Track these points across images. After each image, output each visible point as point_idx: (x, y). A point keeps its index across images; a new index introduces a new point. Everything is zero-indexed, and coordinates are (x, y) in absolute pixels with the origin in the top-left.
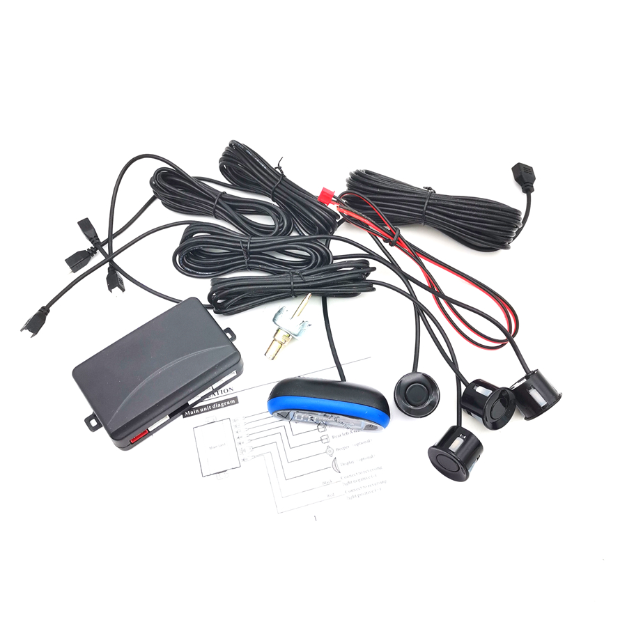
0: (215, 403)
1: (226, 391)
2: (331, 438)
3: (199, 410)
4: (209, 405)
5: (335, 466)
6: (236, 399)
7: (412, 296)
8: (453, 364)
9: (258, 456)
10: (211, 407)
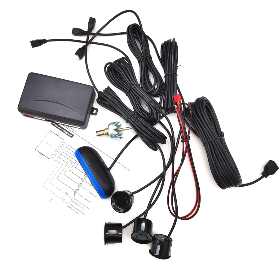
0: (65, 130)
1: (73, 130)
2: (85, 181)
3: (58, 127)
4: (63, 128)
5: (75, 192)
6: (73, 135)
7: (166, 168)
8: (150, 206)
9: (58, 162)
10: (63, 130)
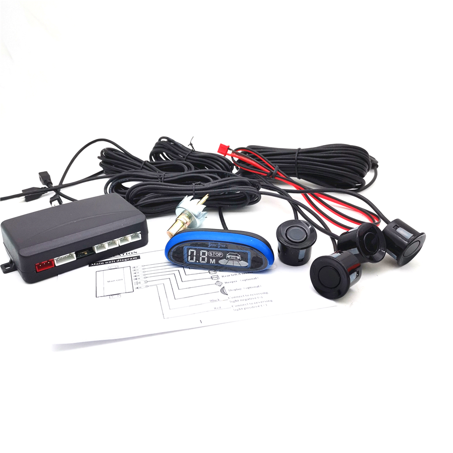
0: (119, 259)
1: (130, 253)
2: (220, 277)
3: (104, 263)
5: (223, 291)
9: (151, 286)
10: (116, 261)
